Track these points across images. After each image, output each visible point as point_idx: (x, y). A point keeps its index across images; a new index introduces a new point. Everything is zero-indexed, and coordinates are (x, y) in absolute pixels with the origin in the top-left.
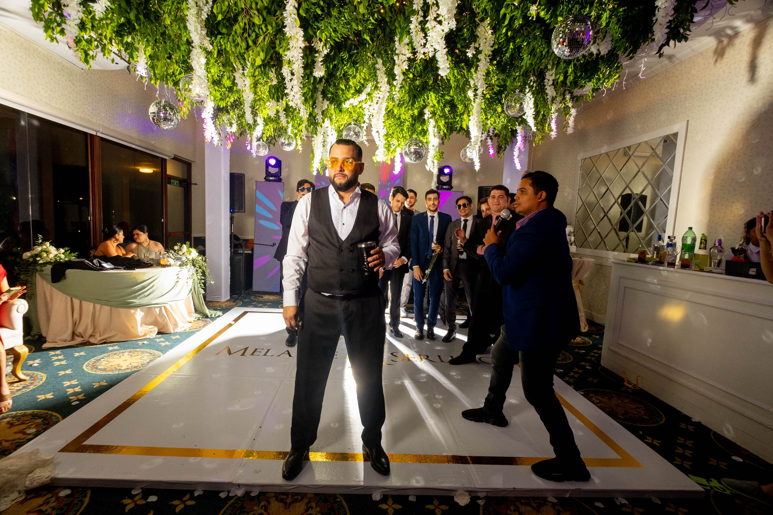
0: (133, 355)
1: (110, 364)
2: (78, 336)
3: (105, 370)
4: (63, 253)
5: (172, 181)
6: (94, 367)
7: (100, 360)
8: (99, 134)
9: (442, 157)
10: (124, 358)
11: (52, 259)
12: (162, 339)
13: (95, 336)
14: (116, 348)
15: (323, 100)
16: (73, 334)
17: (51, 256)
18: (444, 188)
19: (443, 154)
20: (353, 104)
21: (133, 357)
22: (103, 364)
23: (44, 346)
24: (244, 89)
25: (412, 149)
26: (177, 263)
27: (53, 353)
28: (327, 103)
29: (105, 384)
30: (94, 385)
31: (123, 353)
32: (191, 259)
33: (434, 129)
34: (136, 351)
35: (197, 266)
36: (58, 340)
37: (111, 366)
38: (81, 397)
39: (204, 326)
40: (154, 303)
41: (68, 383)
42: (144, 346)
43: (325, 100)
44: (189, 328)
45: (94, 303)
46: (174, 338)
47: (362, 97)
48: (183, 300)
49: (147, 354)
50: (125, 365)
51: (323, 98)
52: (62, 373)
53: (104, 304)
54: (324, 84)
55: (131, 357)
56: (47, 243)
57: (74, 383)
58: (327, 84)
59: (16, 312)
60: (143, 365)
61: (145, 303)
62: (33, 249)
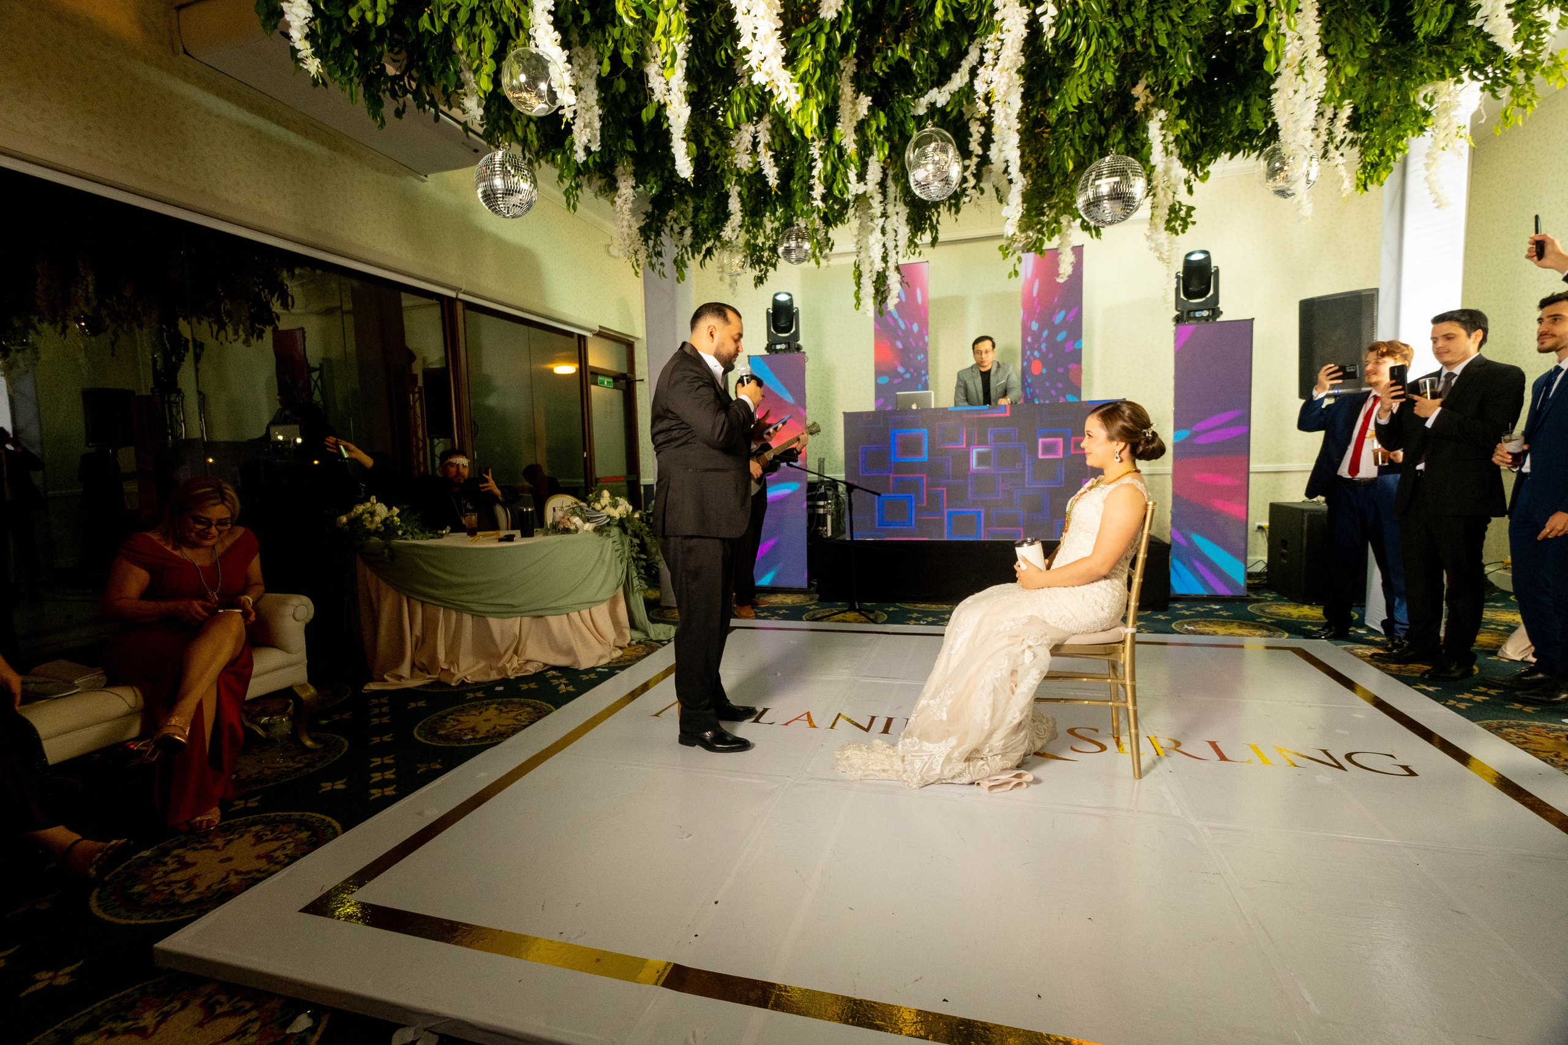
0: (505, 710)
1: (459, 727)
2: (421, 670)
3: (447, 737)
4: (398, 516)
5: (600, 378)
6: (431, 732)
7: (445, 717)
8: (461, 296)
9: (1189, 220)
10: (486, 715)
11: (380, 525)
12: (563, 681)
13: (448, 670)
14: (479, 694)
15: (857, 98)
16: (413, 665)
17: (377, 519)
18: (1195, 318)
19: (1193, 213)
20: (935, 103)
21: (502, 715)
22: (448, 725)
23: (366, 687)
24: (667, 98)
25: (1105, 185)
26: (589, 526)
27: (376, 701)
28: (865, 101)
29: (438, 766)
30: (419, 768)
31: (488, 704)
32: (618, 517)
33: (1164, 132)
34: (511, 703)
35: (629, 532)
36: (391, 677)
37: (460, 730)
38: (389, 791)
39: (645, 656)
40: (549, 606)
41: (377, 761)
42: (529, 694)
43: (862, 96)
44: (618, 658)
45: (445, 607)
46: (585, 677)
47: (959, 80)
48: (603, 601)
49: (528, 709)
50: (484, 728)
51: (857, 93)
52: (377, 740)
53: (461, 609)
54: (855, 56)
55: (499, 714)
56: (373, 499)
57: (388, 761)
58: (865, 57)
59: (292, 618)
60: (515, 731)
61: (532, 607)
62: (351, 510)
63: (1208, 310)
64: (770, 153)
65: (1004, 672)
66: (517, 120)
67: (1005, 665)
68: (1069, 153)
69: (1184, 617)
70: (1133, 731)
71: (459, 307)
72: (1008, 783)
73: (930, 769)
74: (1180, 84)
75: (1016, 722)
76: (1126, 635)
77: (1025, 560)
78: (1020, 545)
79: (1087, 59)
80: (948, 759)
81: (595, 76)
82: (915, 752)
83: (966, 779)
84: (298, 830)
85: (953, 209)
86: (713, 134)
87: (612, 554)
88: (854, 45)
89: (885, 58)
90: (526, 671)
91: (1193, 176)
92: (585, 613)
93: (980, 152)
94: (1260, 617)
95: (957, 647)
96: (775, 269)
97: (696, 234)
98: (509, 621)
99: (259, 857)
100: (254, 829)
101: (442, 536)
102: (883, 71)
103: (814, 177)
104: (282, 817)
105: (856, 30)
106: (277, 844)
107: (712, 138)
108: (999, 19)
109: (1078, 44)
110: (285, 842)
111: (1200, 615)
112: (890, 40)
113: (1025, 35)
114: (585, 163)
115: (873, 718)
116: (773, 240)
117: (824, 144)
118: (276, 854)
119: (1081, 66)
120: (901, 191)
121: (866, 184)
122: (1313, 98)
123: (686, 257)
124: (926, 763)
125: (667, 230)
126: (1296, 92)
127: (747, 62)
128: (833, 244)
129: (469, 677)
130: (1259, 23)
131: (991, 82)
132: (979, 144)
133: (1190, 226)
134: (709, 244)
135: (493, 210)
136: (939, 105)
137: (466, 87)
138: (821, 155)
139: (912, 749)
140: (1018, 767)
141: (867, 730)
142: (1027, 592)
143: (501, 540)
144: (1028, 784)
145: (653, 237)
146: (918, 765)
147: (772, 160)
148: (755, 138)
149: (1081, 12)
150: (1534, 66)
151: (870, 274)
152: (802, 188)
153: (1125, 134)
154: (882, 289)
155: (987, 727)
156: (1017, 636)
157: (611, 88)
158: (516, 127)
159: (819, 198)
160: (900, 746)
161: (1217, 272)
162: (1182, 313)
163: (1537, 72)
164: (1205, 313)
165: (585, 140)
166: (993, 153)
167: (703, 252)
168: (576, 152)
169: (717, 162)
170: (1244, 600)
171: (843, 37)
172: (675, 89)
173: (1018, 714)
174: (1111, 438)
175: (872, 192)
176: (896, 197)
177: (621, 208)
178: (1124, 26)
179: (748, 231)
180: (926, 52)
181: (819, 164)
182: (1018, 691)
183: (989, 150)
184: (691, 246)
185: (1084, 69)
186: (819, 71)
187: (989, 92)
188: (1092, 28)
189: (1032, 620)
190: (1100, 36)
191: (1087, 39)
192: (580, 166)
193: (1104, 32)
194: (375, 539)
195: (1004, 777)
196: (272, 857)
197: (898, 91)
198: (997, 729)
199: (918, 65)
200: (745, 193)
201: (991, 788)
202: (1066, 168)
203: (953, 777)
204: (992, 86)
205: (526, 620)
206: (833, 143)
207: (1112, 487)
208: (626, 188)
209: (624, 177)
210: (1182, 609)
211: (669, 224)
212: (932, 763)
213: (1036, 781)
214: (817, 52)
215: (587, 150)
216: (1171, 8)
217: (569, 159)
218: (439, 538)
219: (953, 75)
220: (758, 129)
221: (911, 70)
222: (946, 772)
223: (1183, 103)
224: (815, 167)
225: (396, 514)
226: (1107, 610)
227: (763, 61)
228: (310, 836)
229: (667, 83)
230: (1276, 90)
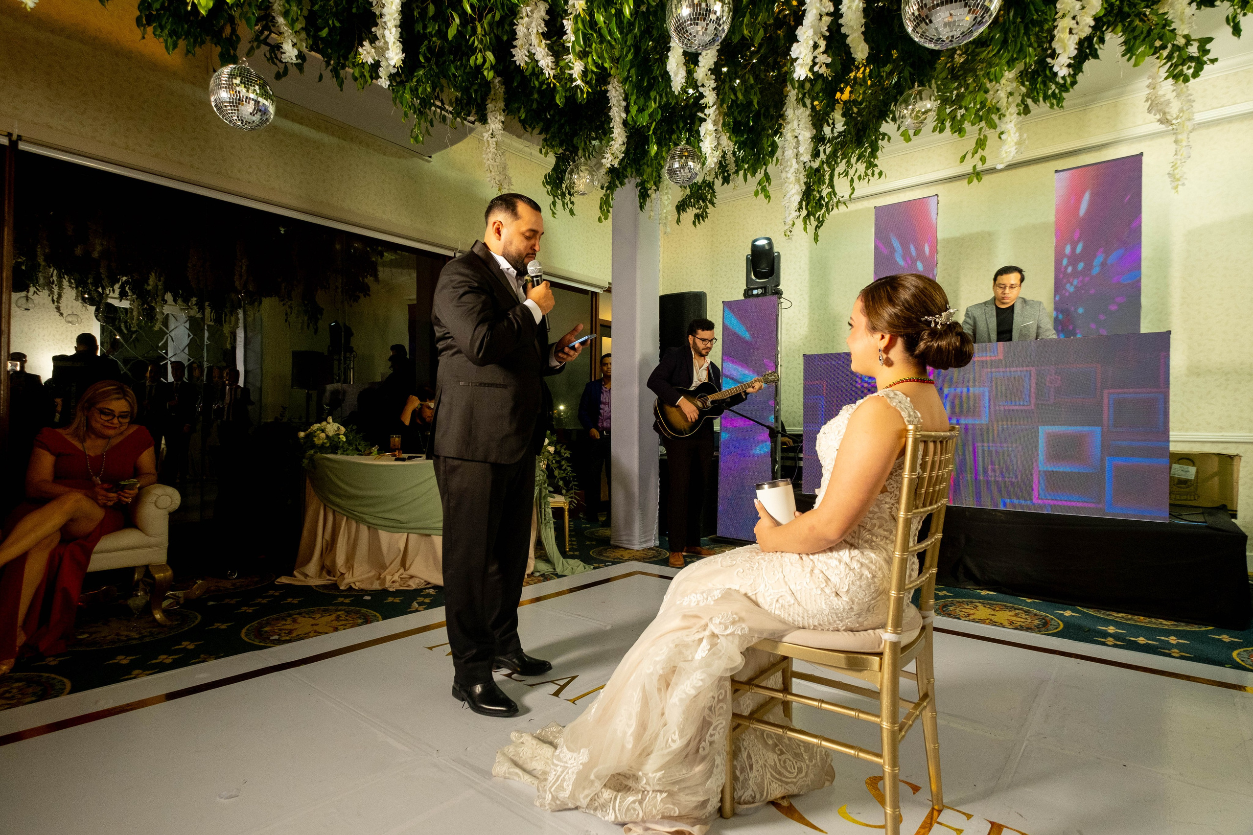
0: (342, 618)
2: (327, 571)
4: (346, 434)
6: (260, 627)
10: (322, 620)
11: (326, 441)
14: (348, 601)
16: (323, 566)
23: (278, 580)
27: (271, 593)
36: (298, 573)
45: (347, 517)
50: (299, 632)
52: (216, 626)
53: (360, 520)
55: (332, 621)
56: (331, 418)
59: (153, 506)
61: (419, 524)
62: (311, 427)
67: (662, 658)
73: (561, 787)
77: (764, 510)
80: (583, 779)
82: (555, 757)
84: (34, 694)
90: (409, 586)
98: (397, 535)
124: (558, 777)
129: (357, 584)
143: (396, 460)
156: (696, 617)
189: (733, 594)
205: (413, 537)
212: (564, 779)
225: (343, 432)
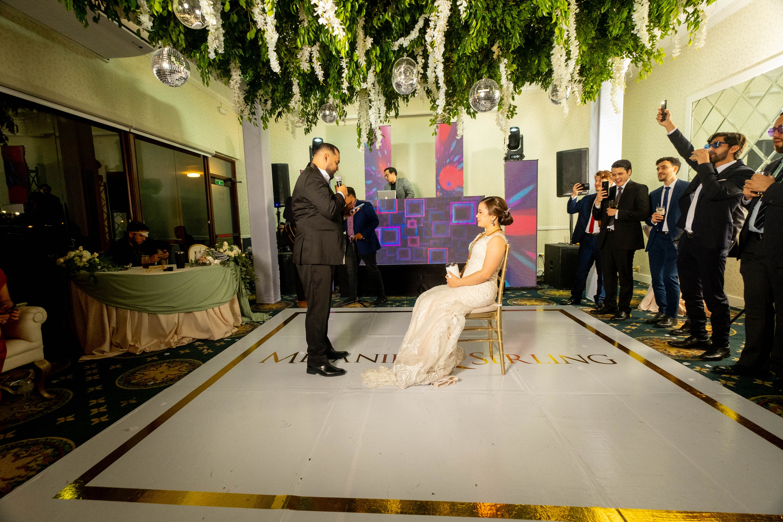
0: (172, 366)
1: (145, 378)
2: (116, 347)
3: (137, 384)
4: (97, 258)
5: (216, 180)
6: (127, 382)
7: (135, 373)
8: (133, 131)
9: (514, 112)
10: (161, 369)
11: (86, 263)
12: (205, 347)
13: (134, 346)
14: (155, 358)
15: (365, 38)
16: (111, 344)
17: (84, 260)
18: (513, 158)
19: (516, 109)
20: (403, 45)
21: (171, 369)
22: (138, 377)
23: (81, 359)
24: (265, 27)
25: (482, 93)
26: (217, 262)
27: (88, 367)
28: (370, 40)
29: (134, 402)
30: (122, 404)
31: (161, 363)
32: (233, 256)
33: (506, 69)
34: (175, 361)
35: (240, 264)
36: (96, 351)
37: (145, 379)
38: (104, 419)
39: (251, 331)
40: (195, 306)
41: (94, 402)
42: (185, 355)
43: (368, 37)
44: (236, 333)
45: (131, 310)
46: (218, 344)
47: (414, 35)
48: (226, 302)
49: (186, 364)
50: (160, 378)
51: (366, 35)
52: (92, 389)
53: (141, 310)
54: (365, 16)
55: (169, 368)
56: (81, 248)
57: (101, 401)
58: (369, 17)
59: (32, 321)
60: (180, 377)
61: (185, 307)
62: (66, 255)
63: (519, 155)
64: (319, 63)
65: (444, 328)
66: (172, 31)
67: (445, 325)
68: (464, 76)
69: (513, 298)
70: (501, 352)
71: (131, 137)
72: (447, 382)
73: (410, 379)
74: (514, 46)
75: (450, 352)
76: (497, 308)
77: (451, 273)
78: (448, 266)
79: (476, 30)
80: (419, 373)
81: (220, 11)
82: (402, 371)
83: (427, 383)
84: (45, 448)
85: (405, 100)
86: (285, 50)
87: (230, 277)
88: (365, 10)
89: (379, 19)
90: (182, 343)
91: (514, 92)
92: (216, 309)
93: (423, 72)
94: (543, 296)
95: (420, 317)
96: (316, 125)
97: (273, 104)
98: (171, 316)
99: (18, 468)
100: (13, 451)
101: (127, 269)
102: (378, 26)
103: (343, 77)
104: (32, 441)
105: (365, 3)
106: (30, 459)
107: (285, 52)
108: (437, 6)
109: (472, 23)
110: (36, 456)
111: (518, 296)
112: (381, 10)
113: (449, 15)
114: (214, 60)
115: (377, 355)
116: (314, 110)
117: (348, 61)
118: (30, 465)
119: (473, 33)
120: (382, 88)
121: (367, 83)
122: (573, 59)
123: (268, 116)
124: (408, 376)
125: (258, 101)
126: (561, 56)
127: (315, 12)
128: (346, 114)
129: (147, 349)
130: (554, 21)
131: (434, 36)
132: (422, 68)
133: (515, 115)
134: (280, 110)
135: (163, 82)
136: (404, 46)
137: (141, 9)
138: (347, 66)
139: (401, 370)
140: (450, 374)
141: (375, 362)
142: (452, 289)
143: (165, 270)
144: (456, 381)
145: (250, 104)
146: (404, 377)
147: (320, 67)
148: (311, 54)
149: (473, 7)
150: (651, 54)
151: (365, 130)
152: (334, 83)
153: (488, 69)
154: (371, 138)
155: (437, 356)
156: (450, 311)
157: (229, 19)
158: (172, 35)
159: (346, 89)
160: (394, 369)
161: (522, 137)
162: (508, 156)
163: (652, 57)
164: (518, 156)
165: (215, 46)
166: (429, 73)
167: (277, 114)
168: (210, 53)
169: (288, 66)
170: (536, 289)
171: (359, 5)
172: (269, 23)
173: (451, 348)
174: (490, 214)
175: (370, 88)
176: (379, 91)
177: (234, 86)
178: (492, 16)
179: (302, 104)
180: (399, 18)
181: (346, 71)
182: (451, 337)
183: (427, 71)
184: (271, 110)
185: (475, 35)
186: (348, 21)
187: (432, 42)
188: (478, 15)
189: (456, 302)
190: (482, 20)
191: (476, 21)
192: (211, 61)
193: (484, 18)
194: (83, 272)
195: (445, 380)
196: (28, 467)
197: (385, 37)
198: (442, 356)
199: (395, 24)
200: (301, 83)
201: (439, 385)
202: (463, 83)
203: (421, 382)
204: (434, 38)
205: (182, 315)
206: (353, 60)
207: (490, 237)
208: (236, 76)
209: (235, 69)
210: (510, 294)
211: (259, 97)
212: (411, 376)
213: (460, 380)
214: (347, 12)
215: (216, 52)
216: (512, 10)
217: (204, 56)
218: (125, 270)
219: (411, 32)
220: (313, 49)
221: (391, 26)
222: (418, 380)
223: (515, 56)
224: (344, 72)
225: (96, 257)
226: (489, 296)
227: (325, 12)
228: (54, 451)
229: (265, 20)
230: (553, 54)
